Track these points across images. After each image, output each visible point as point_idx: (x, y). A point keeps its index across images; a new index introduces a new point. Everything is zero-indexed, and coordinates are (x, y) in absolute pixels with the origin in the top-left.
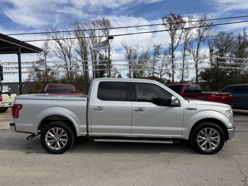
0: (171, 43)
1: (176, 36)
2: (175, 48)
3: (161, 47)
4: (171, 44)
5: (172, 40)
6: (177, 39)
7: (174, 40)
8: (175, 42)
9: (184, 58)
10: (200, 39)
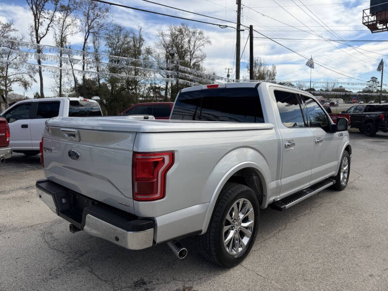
0: (34, 24)
1: (44, 14)
2: (42, 36)
3: (12, 27)
4: (34, 26)
5: (35, 20)
6: (46, 19)
7: (40, 21)
8: (41, 25)
9: (61, 56)
10: (88, 31)
